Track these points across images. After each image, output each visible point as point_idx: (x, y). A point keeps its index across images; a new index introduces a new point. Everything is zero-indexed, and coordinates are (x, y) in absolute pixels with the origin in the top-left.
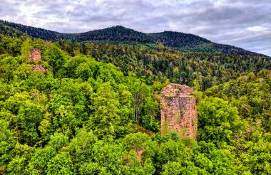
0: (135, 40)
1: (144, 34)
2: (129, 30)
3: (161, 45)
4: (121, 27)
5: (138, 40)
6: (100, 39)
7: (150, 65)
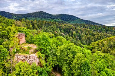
0: (49, 18)
1: (52, 15)
2: (46, 13)
3: (60, 20)
4: (42, 12)
5: (50, 18)
6: (33, 17)
7: (63, 31)
